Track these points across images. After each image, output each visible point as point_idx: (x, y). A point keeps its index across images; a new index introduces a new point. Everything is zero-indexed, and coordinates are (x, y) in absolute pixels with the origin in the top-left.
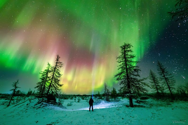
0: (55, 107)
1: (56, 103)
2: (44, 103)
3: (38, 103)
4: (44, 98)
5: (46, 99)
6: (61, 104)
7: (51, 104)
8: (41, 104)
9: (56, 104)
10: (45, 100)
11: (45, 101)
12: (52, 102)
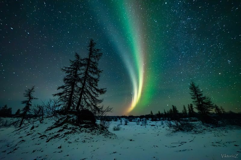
0: (94, 136)
1: (96, 125)
2: (70, 126)
3: (55, 124)
4: (71, 116)
5: (75, 117)
6: (106, 129)
7: (85, 127)
8: (62, 129)
9: (96, 129)
10: (72, 118)
11: (72, 123)
12: (89, 123)
